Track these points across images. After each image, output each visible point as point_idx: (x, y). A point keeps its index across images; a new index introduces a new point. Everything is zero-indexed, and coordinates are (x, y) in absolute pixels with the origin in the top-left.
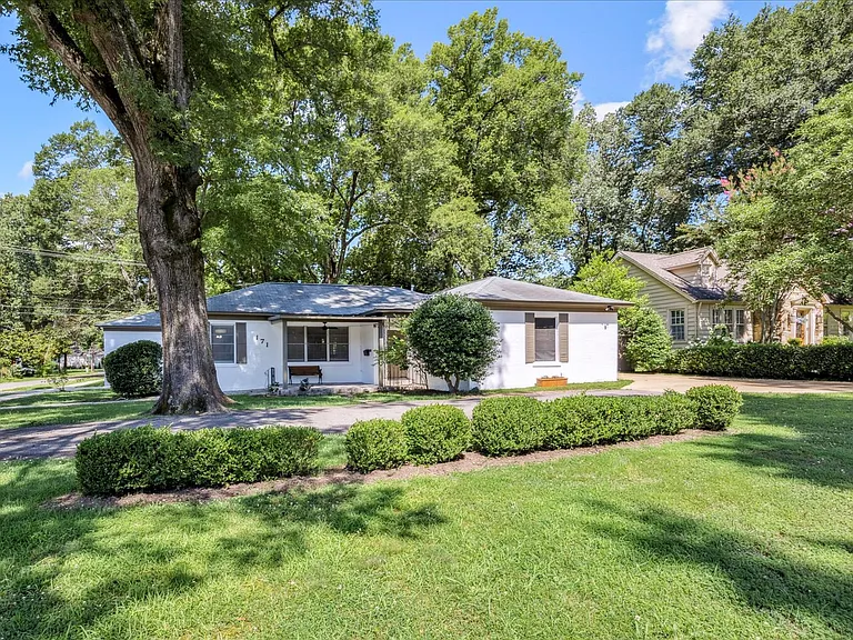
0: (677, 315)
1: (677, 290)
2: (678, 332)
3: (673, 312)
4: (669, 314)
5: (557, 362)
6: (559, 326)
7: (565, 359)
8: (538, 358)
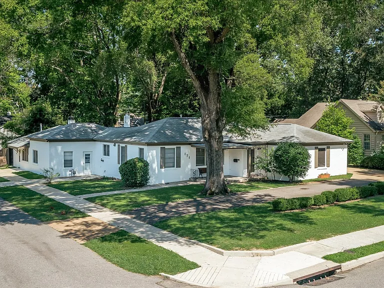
0: (367, 137)
1: (366, 123)
2: (367, 146)
3: (365, 135)
4: (363, 136)
5: (326, 167)
6: (327, 150)
7: (328, 166)
8: (319, 166)
